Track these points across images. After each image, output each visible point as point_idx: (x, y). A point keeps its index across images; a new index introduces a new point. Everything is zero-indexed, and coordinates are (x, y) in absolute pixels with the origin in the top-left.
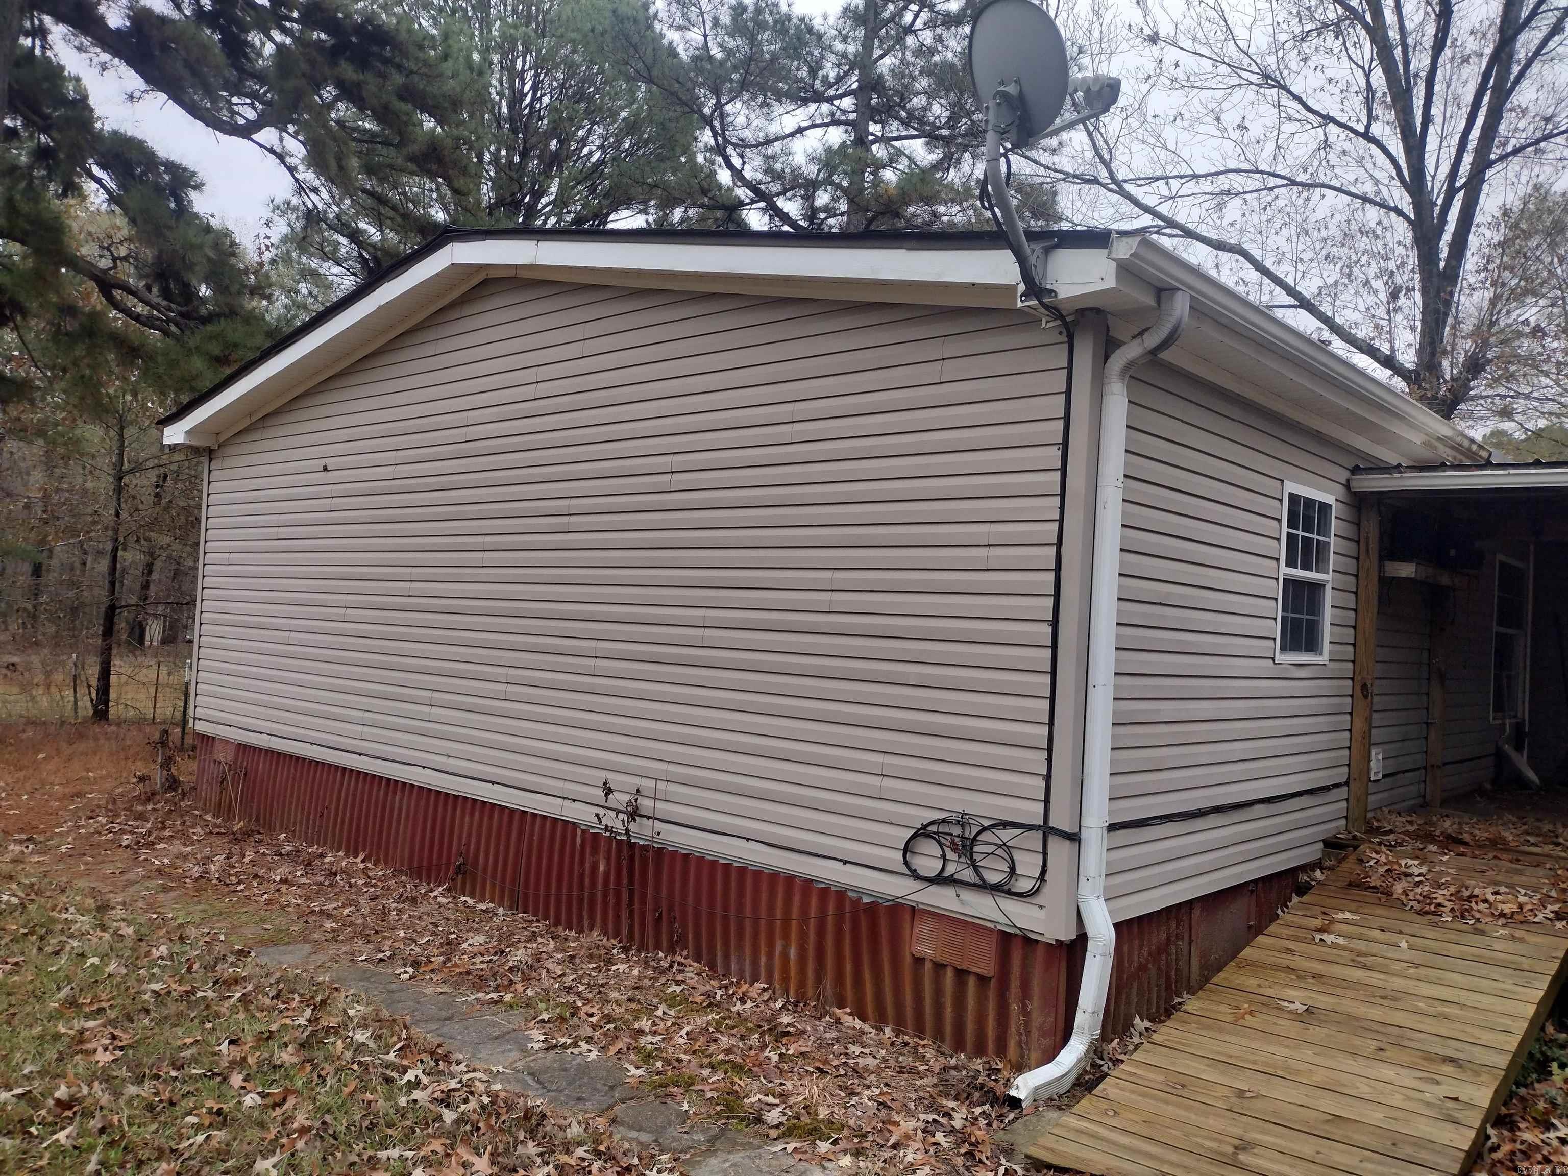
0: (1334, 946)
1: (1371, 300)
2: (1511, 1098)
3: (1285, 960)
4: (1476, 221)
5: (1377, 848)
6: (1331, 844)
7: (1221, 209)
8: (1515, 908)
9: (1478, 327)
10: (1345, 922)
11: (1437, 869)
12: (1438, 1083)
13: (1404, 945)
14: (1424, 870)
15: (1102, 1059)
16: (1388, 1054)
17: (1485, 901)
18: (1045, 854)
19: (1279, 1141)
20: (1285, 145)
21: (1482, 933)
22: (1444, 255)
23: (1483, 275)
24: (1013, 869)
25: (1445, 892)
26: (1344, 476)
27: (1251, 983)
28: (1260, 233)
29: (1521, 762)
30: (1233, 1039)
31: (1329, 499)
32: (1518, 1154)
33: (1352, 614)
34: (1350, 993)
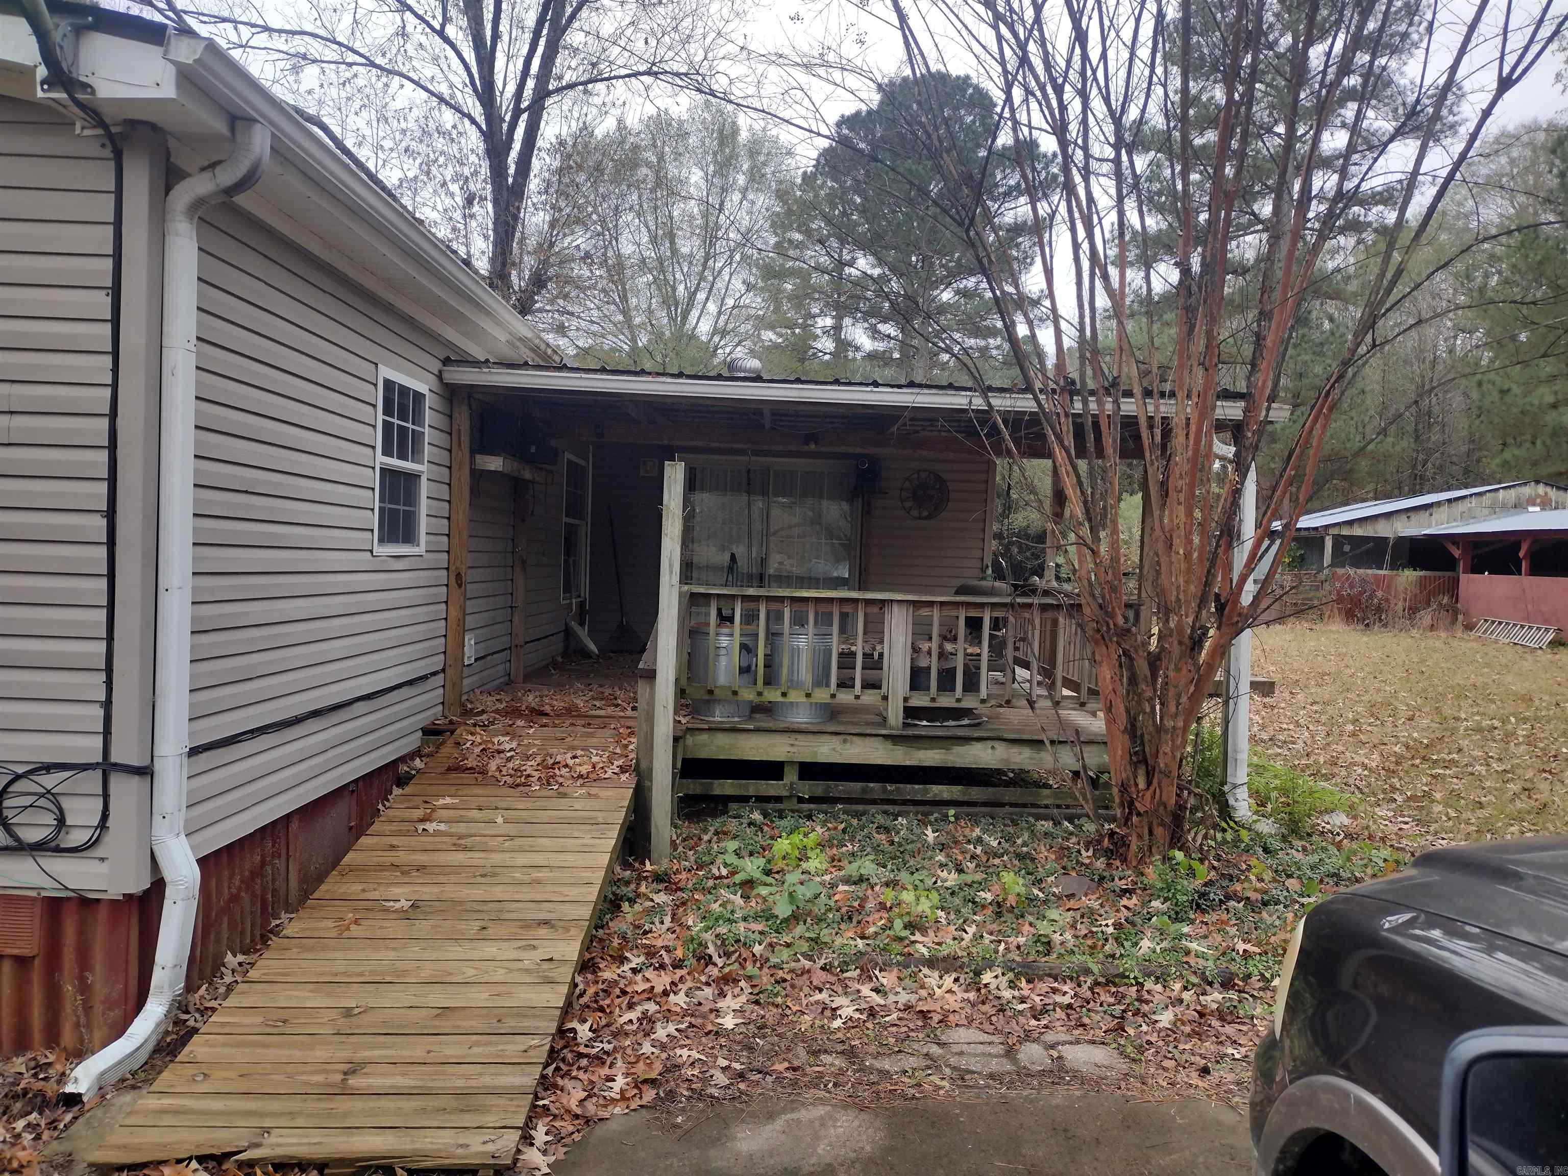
0: (437, 833)
1: (448, 202)
2: (592, 941)
3: (389, 858)
4: (538, 145)
5: (472, 729)
6: (429, 731)
7: (297, 73)
8: (590, 768)
9: (540, 245)
10: (445, 807)
11: (526, 742)
12: (535, 948)
13: (500, 820)
14: (514, 744)
15: (187, 1012)
16: (490, 931)
17: (566, 766)
18: (106, 796)
19: (390, 1052)
20: (363, 22)
21: (564, 795)
22: (512, 170)
23: (544, 197)
24: (61, 821)
25: (532, 763)
26: (436, 366)
27: (354, 888)
28: (340, 109)
29: (583, 633)
30: (338, 955)
31: (423, 388)
32: (601, 994)
33: (446, 505)
34: (453, 879)
